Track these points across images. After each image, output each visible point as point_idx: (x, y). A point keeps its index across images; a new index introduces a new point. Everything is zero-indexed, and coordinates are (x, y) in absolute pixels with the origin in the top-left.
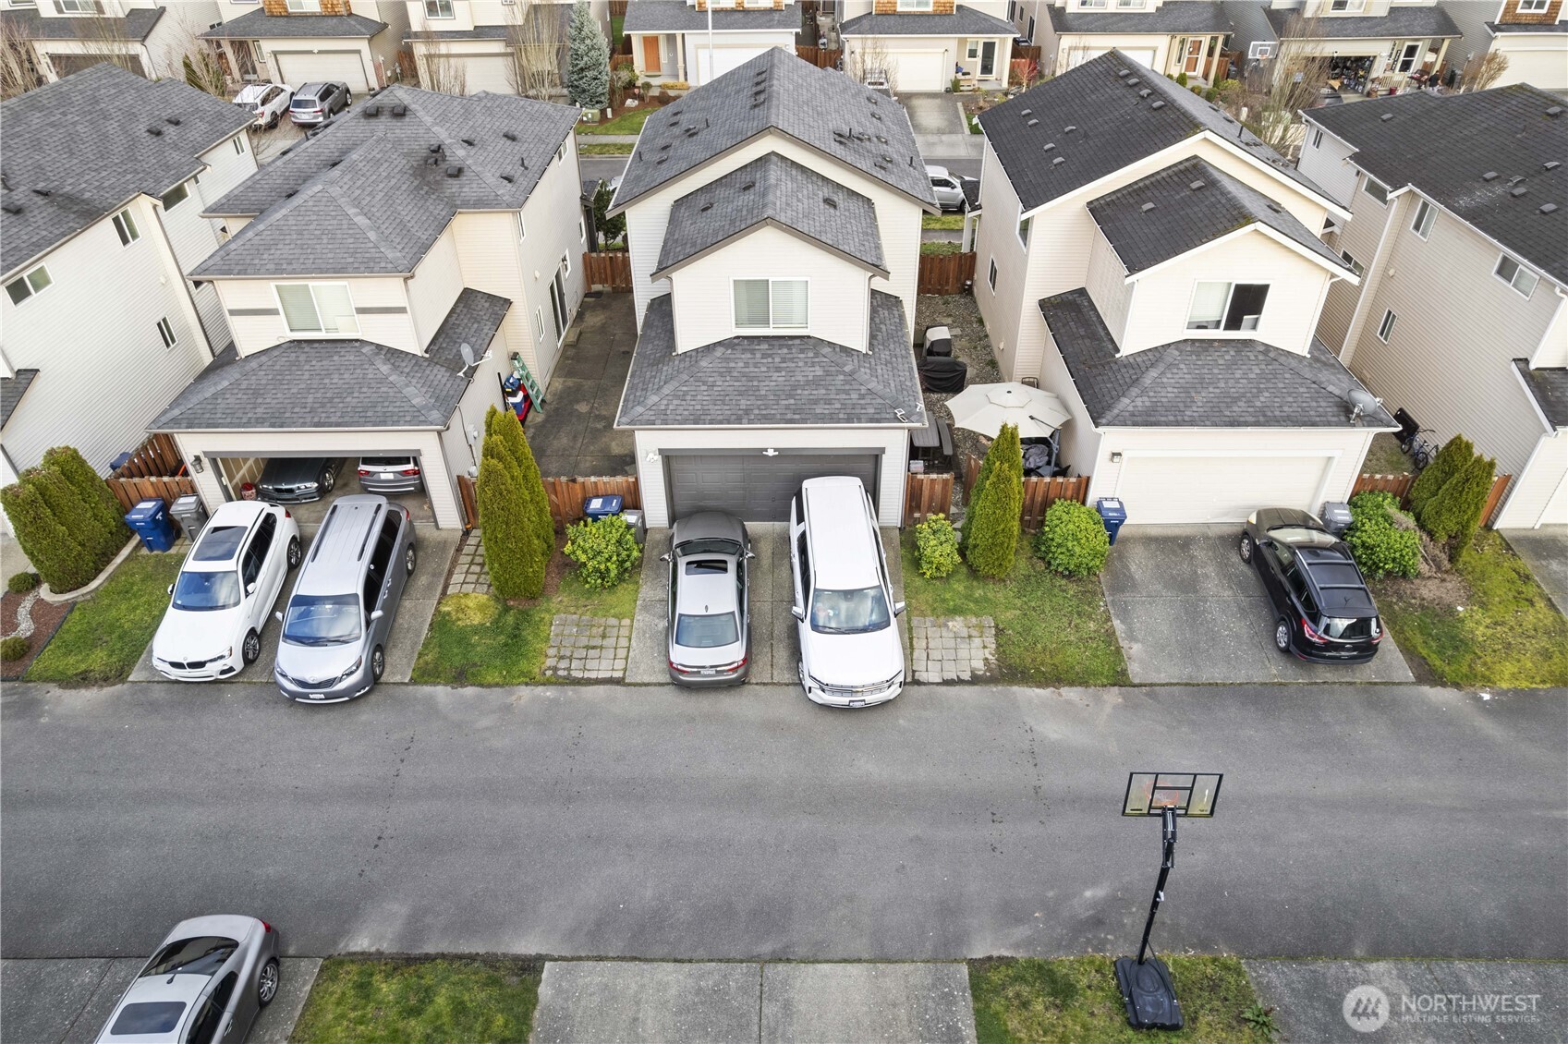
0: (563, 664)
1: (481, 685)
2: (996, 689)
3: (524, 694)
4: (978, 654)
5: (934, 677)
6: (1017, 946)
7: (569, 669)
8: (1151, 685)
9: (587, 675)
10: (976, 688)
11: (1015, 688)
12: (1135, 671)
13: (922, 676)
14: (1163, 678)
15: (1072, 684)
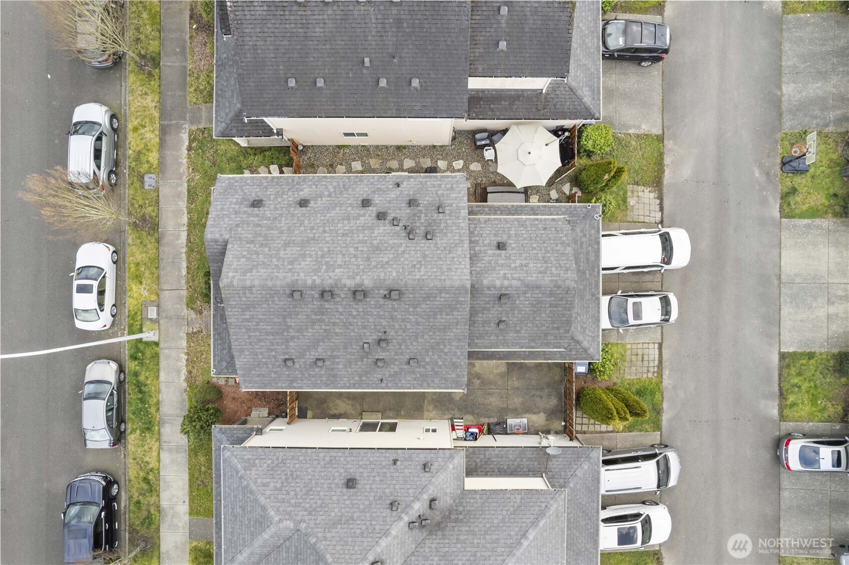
0: (651, 370)
1: (662, 401)
2: (665, 191)
3: (667, 382)
4: (648, 196)
5: (659, 215)
6: (776, 202)
7: (654, 367)
8: (663, 126)
9: (657, 358)
10: (665, 198)
11: (665, 182)
12: (656, 131)
13: (658, 219)
14: (659, 121)
15: (662, 159)
